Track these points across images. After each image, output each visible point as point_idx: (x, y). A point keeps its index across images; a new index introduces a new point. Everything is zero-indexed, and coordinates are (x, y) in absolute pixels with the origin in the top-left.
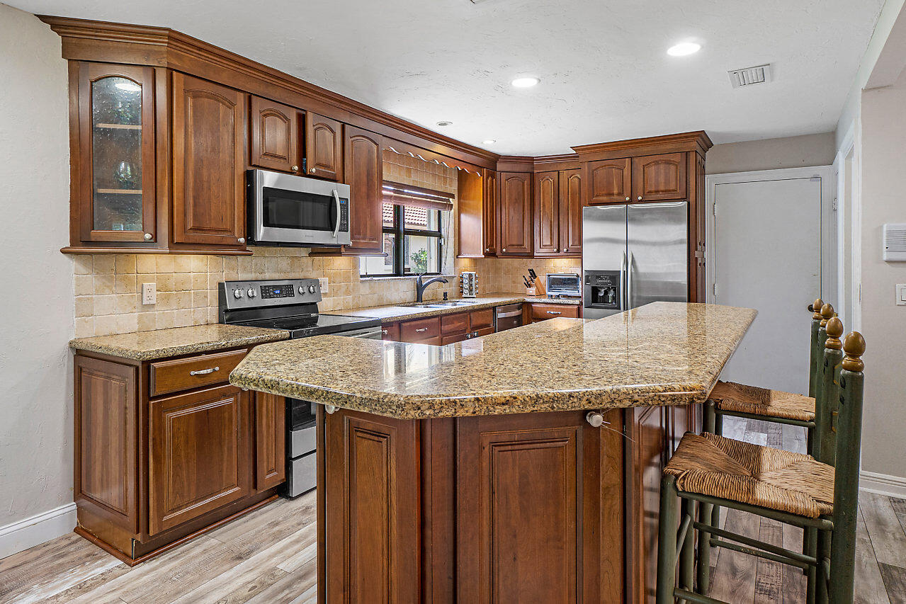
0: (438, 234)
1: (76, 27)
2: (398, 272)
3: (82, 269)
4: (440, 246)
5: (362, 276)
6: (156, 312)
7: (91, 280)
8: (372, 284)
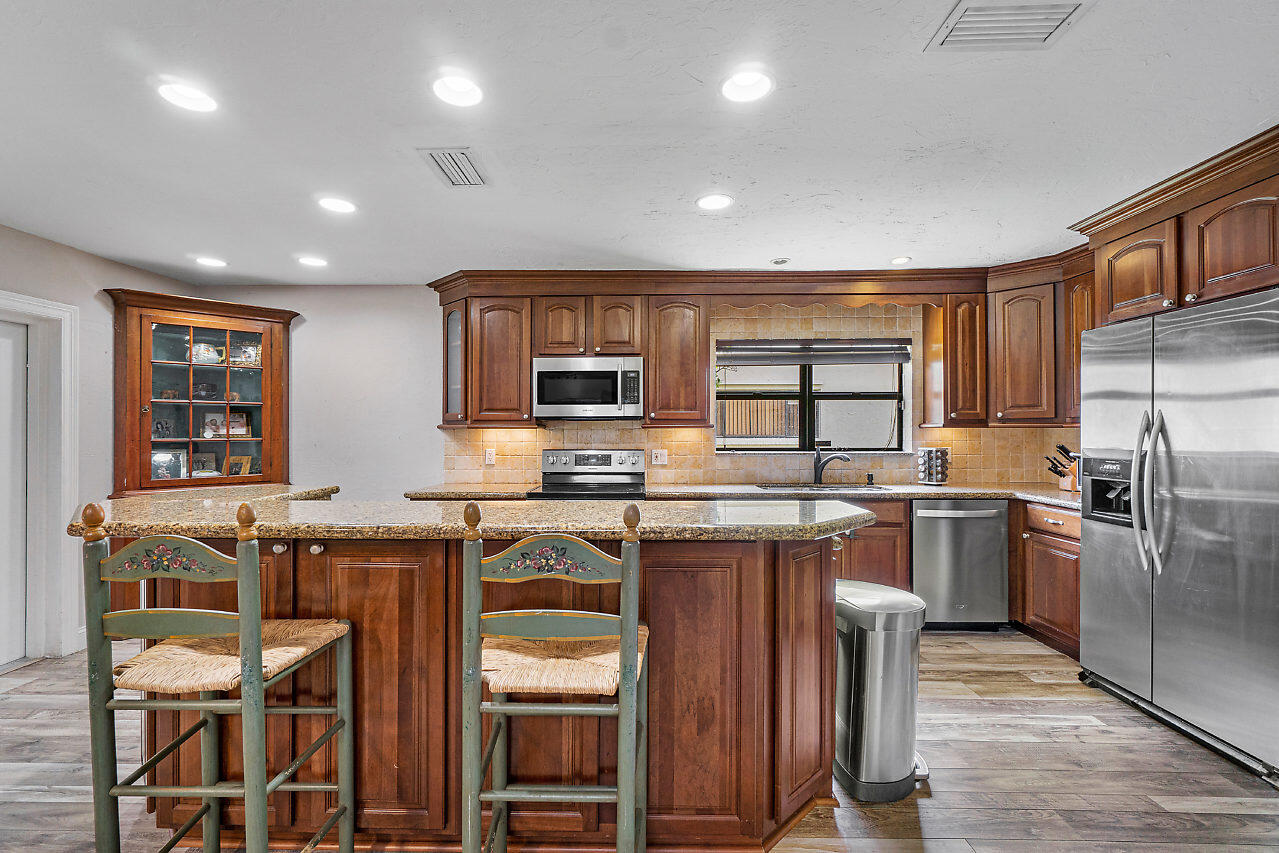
0: (898, 396)
1: (443, 284)
2: (802, 447)
3: (449, 439)
4: (900, 412)
5: (718, 450)
6: (496, 471)
7: (453, 445)
8: (736, 458)
